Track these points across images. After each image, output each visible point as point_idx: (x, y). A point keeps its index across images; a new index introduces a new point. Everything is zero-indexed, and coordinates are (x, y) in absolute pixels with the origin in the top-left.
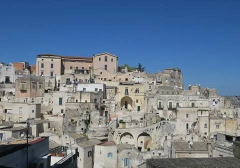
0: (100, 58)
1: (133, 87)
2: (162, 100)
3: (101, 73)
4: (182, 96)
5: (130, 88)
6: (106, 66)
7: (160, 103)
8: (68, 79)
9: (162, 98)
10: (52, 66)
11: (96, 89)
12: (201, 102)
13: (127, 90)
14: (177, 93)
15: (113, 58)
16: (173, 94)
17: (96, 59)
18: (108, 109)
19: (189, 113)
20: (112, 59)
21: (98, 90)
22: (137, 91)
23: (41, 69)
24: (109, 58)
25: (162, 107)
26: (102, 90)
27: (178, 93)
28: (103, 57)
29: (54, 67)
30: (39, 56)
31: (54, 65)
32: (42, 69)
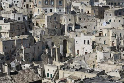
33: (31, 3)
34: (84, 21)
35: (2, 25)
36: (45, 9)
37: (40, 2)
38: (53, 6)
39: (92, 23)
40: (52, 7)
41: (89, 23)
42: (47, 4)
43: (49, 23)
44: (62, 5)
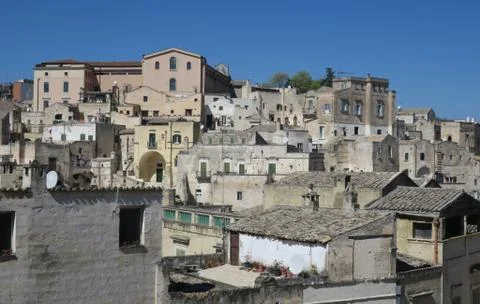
0: (157, 63)
1: (167, 128)
2: (209, 158)
3: (145, 99)
4: (251, 148)
5: (159, 131)
6: (173, 81)
7: (204, 165)
8: (59, 117)
9: (208, 154)
10: (66, 87)
11: (83, 136)
12: (291, 161)
13: (152, 137)
14: (240, 141)
15: (190, 59)
16: (232, 142)
17: (148, 66)
18: (97, 179)
19: (243, 189)
20: (189, 64)
21: (87, 139)
22: (176, 138)
23: (43, 95)
24: (182, 60)
25: (208, 175)
26: (94, 139)
27: (243, 141)
28: (165, 61)
29: (69, 89)
30: (41, 66)
31: (69, 85)
32: (46, 95)
33: (282, 112)
34: (452, 162)
35: (277, 159)
36: (342, 125)
37: (327, 106)
38: (360, 117)
39: (468, 168)
40: (359, 121)
41: (462, 168)
42: (347, 113)
43: (377, 162)
44: (382, 118)
